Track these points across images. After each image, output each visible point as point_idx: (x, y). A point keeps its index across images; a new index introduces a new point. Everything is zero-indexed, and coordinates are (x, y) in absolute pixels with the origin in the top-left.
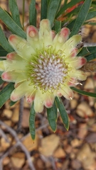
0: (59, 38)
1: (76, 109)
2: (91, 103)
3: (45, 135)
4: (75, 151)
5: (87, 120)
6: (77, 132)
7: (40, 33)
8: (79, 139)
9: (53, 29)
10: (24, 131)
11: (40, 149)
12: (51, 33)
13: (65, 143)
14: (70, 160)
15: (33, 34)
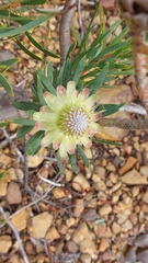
0: (82, 96)
1: (71, 182)
2: (89, 175)
3: (36, 212)
4: (71, 231)
5: (84, 194)
6: (73, 209)
7: (67, 91)
8: (75, 218)
9: (77, 88)
10: (10, 209)
11: (31, 229)
12: (75, 91)
13: (59, 222)
14: (65, 242)
15: (61, 92)
